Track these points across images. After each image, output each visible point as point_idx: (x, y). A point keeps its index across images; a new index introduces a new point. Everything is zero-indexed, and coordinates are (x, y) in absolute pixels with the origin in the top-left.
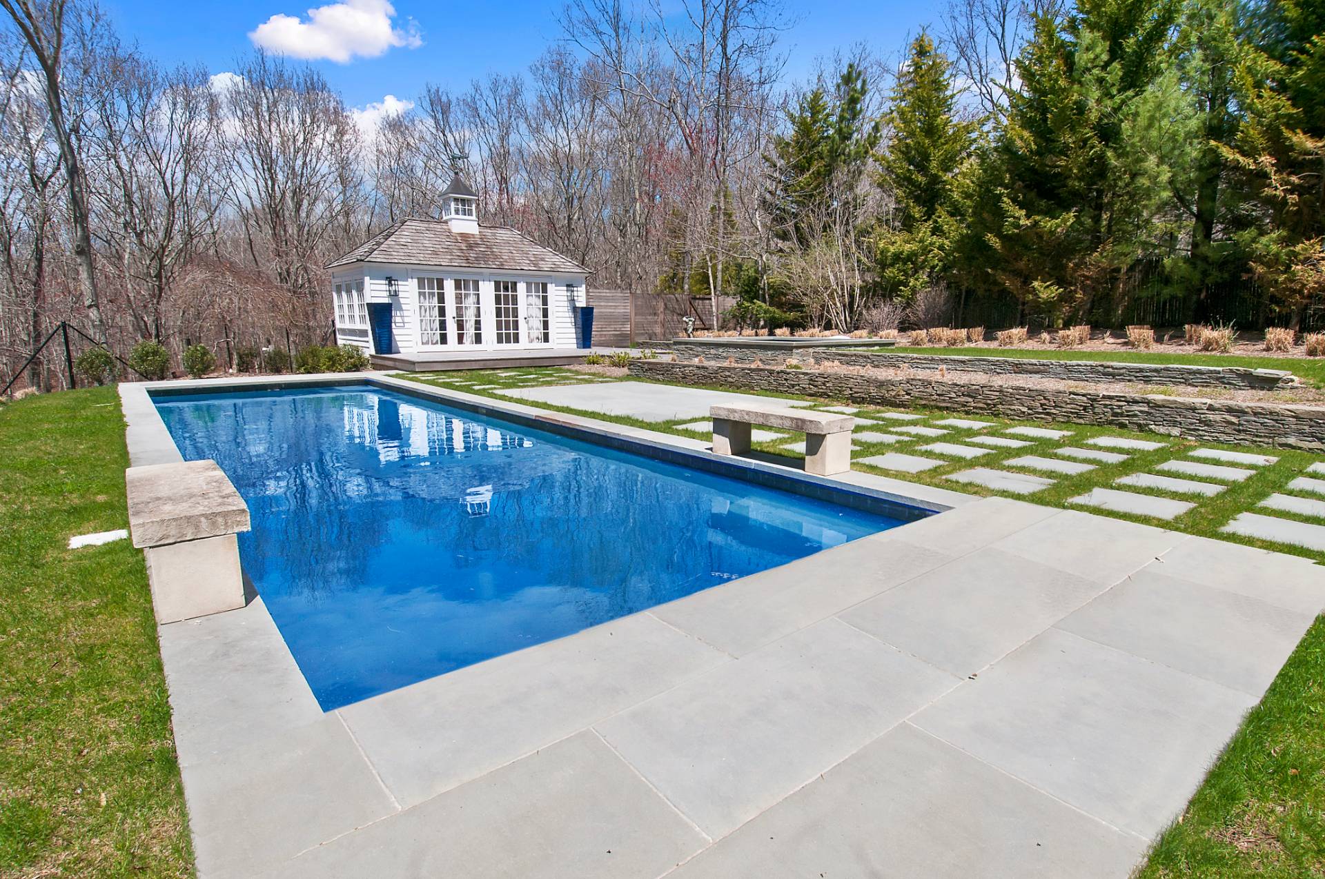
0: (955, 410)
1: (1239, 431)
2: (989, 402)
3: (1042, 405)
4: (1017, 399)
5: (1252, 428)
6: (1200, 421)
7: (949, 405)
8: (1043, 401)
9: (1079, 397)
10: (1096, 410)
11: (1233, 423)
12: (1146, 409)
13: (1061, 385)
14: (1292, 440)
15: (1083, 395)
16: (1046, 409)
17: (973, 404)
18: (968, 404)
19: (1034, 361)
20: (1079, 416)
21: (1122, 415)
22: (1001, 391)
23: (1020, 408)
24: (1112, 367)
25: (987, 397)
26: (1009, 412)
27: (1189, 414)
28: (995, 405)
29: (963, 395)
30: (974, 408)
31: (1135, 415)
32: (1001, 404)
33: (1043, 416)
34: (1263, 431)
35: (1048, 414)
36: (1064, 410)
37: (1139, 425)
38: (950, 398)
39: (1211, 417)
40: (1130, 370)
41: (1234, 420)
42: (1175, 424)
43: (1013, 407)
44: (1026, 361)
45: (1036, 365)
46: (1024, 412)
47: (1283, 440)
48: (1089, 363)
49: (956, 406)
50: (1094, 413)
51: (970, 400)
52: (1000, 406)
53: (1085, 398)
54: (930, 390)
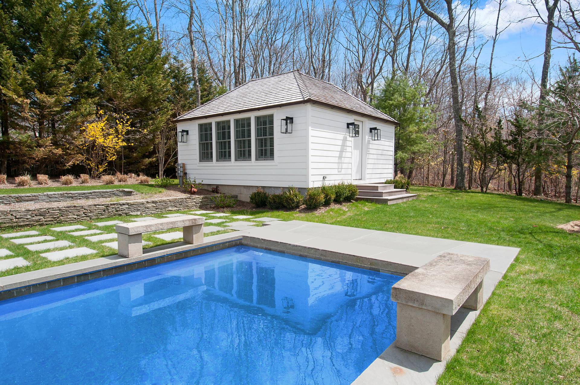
0: (32, 225)
1: (157, 209)
2: (55, 216)
3: (84, 213)
4: (70, 212)
5: (160, 207)
6: (146, 208)
7: (27, 223)
8: (84, 211)
9: (101, 206)
10: (109, 211)
11: (154, 206)
12: (128, 207)
13: (90, 202)
14: (170, 209)
15: (102, 205)
16: (86, 214)
17: (44, 220)
18: (41, 220)
19: (28, 195)
20: (102, 215)
21: (119, 211)
22: (60, 210)
23: (73, 216)
24: (71, 193)
25: (54, 214)
26: (68, 219)
27: (142, 206)
28: (58, 218)
29: (36, 215)
30: (45, 221)
31: (124, 210)
32: (62, 216)
33: (85, 218)
34: (162, 207)
35: (87, 216)
36: (95, 213)
37: (126, 214)
38: (27, 219)
39: (149, 206)
40: (79, 194)
41: (155, 205)
42: (138, 210)
43: (69, 217)
44: (23, 195)
45: (30, 196)
46: (75, 218)
47: (168, 209)
48: (60, 193)
49: (32, 223)
50: (109, 212)
51: (42, 217)
52: (62, 218)
53: (103, 206)
54: (10, 217)
